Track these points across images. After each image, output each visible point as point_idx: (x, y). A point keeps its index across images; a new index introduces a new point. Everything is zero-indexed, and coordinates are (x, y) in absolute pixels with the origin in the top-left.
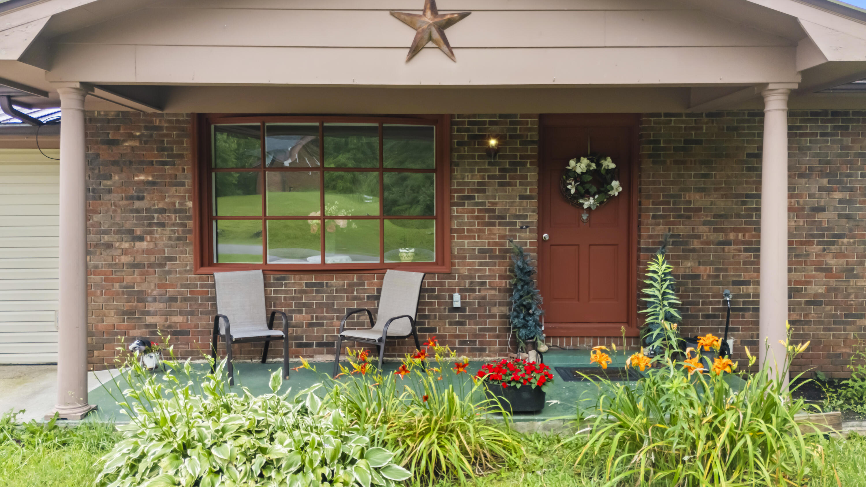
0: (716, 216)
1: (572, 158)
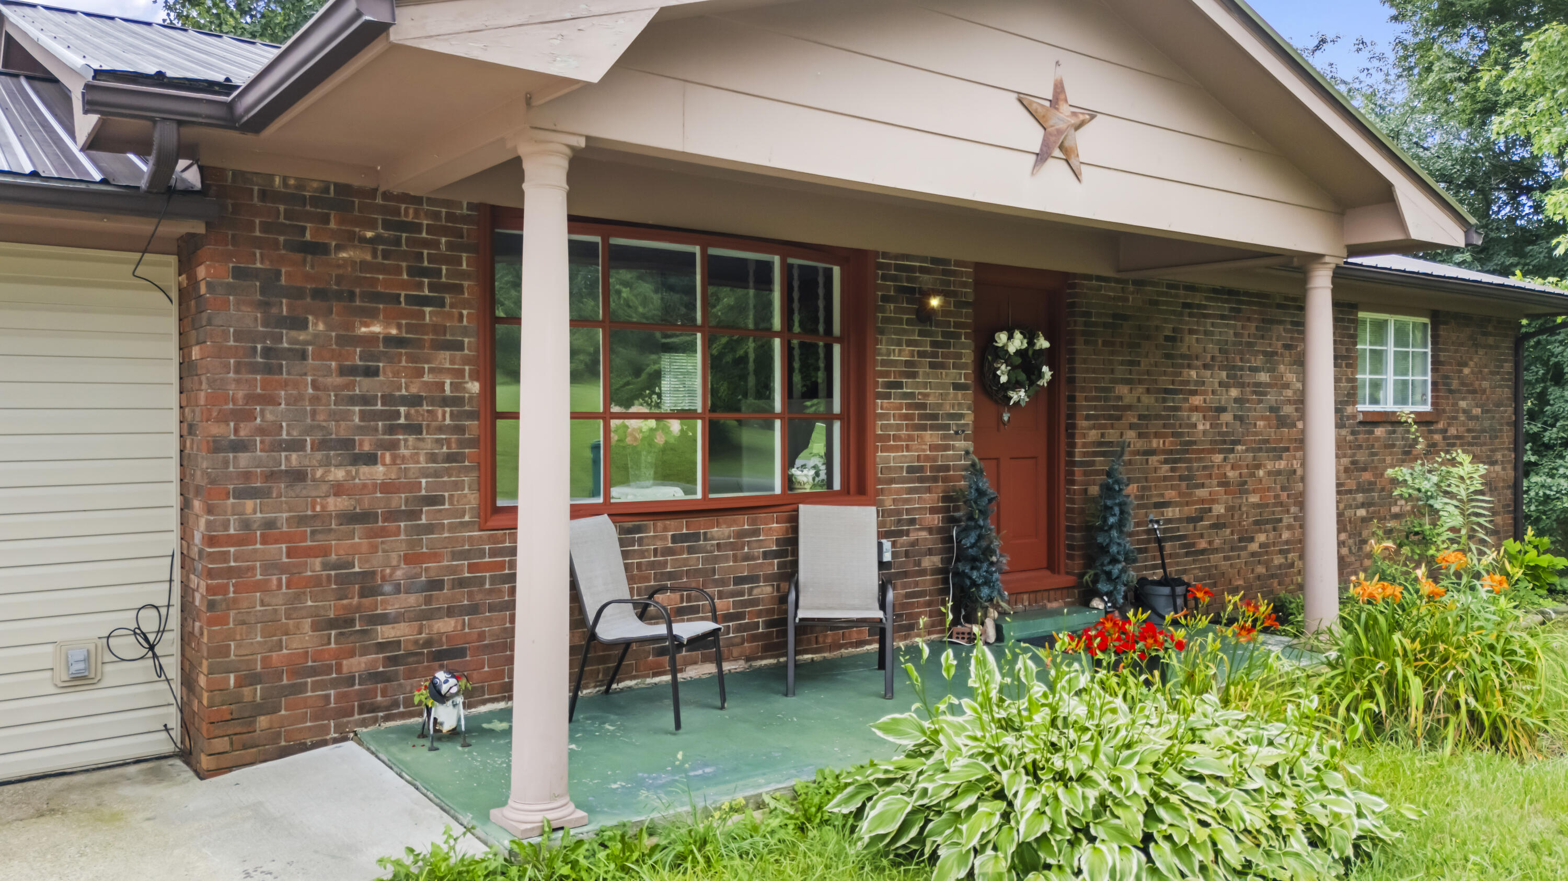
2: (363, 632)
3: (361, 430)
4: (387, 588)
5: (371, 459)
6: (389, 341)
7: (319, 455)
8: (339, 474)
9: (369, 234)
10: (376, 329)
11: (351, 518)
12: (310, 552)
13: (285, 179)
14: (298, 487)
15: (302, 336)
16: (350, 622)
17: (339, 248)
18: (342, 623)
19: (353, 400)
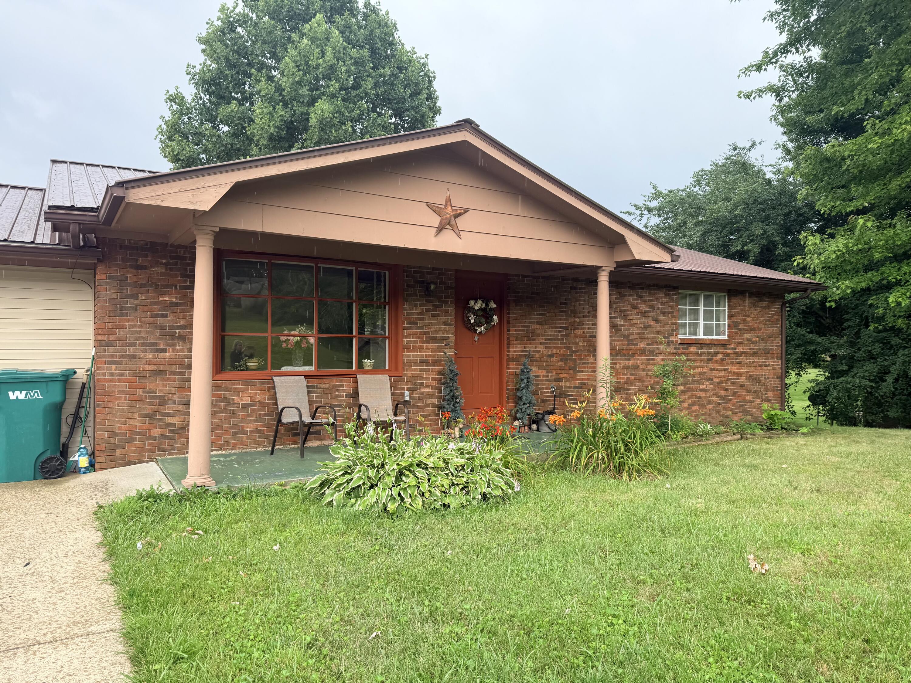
0: (547, 339)
1: (472, 299)
2: (160, 419)
3: (160, 339)
4: (170, 402)
5: (164, 351)
6: (172, 303)
7: (142, 349)
8: (150, 356)
9: (164, 261)
10: (167, 299)
11: (156, 374)
12: (137, 387)
13: (129, 241)
14: (133, 361)
15: (136, 302)
16: (155, 415)
17: (151, 267)
18: (151, 415)
19: (156, 327)
